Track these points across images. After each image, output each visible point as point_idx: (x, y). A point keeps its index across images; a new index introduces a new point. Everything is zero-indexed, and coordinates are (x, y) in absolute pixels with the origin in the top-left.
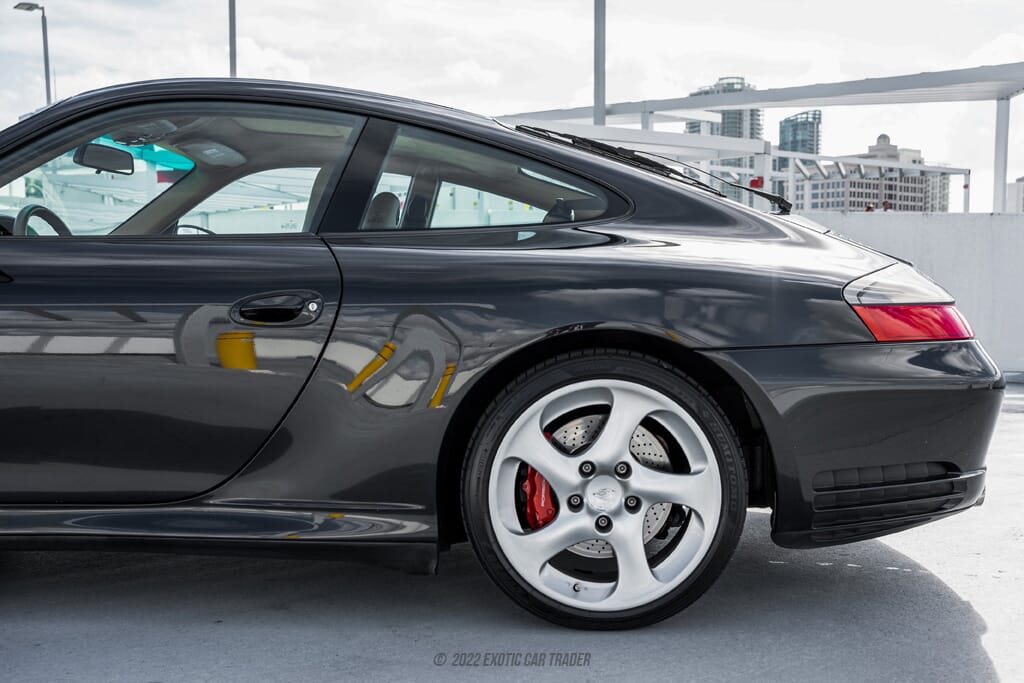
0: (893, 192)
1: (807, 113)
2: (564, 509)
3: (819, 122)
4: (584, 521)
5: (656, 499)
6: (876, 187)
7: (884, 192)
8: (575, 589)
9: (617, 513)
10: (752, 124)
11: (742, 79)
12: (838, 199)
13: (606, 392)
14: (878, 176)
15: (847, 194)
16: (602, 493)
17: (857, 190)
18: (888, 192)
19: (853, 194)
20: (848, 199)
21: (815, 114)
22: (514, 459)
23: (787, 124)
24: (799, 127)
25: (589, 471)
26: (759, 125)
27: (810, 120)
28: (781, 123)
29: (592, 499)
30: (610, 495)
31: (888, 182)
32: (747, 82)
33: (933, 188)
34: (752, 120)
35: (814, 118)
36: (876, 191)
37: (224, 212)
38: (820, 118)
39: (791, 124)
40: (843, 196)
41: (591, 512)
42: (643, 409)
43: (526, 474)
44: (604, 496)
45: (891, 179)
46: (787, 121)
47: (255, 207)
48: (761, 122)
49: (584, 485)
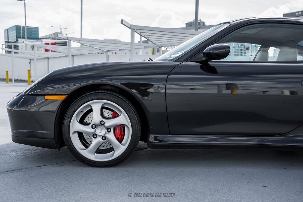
0: (242, 51)
6: (238, 50)
7: (240, 51)
11: (200, 19)
14: (238, 47)
18: (241, 51)
31: (241, 49)
32: (202, 20)
33: (253, 50)
36: (238, 51)
37: (79, 55)
45: (242, 48)
47: (89, 54)
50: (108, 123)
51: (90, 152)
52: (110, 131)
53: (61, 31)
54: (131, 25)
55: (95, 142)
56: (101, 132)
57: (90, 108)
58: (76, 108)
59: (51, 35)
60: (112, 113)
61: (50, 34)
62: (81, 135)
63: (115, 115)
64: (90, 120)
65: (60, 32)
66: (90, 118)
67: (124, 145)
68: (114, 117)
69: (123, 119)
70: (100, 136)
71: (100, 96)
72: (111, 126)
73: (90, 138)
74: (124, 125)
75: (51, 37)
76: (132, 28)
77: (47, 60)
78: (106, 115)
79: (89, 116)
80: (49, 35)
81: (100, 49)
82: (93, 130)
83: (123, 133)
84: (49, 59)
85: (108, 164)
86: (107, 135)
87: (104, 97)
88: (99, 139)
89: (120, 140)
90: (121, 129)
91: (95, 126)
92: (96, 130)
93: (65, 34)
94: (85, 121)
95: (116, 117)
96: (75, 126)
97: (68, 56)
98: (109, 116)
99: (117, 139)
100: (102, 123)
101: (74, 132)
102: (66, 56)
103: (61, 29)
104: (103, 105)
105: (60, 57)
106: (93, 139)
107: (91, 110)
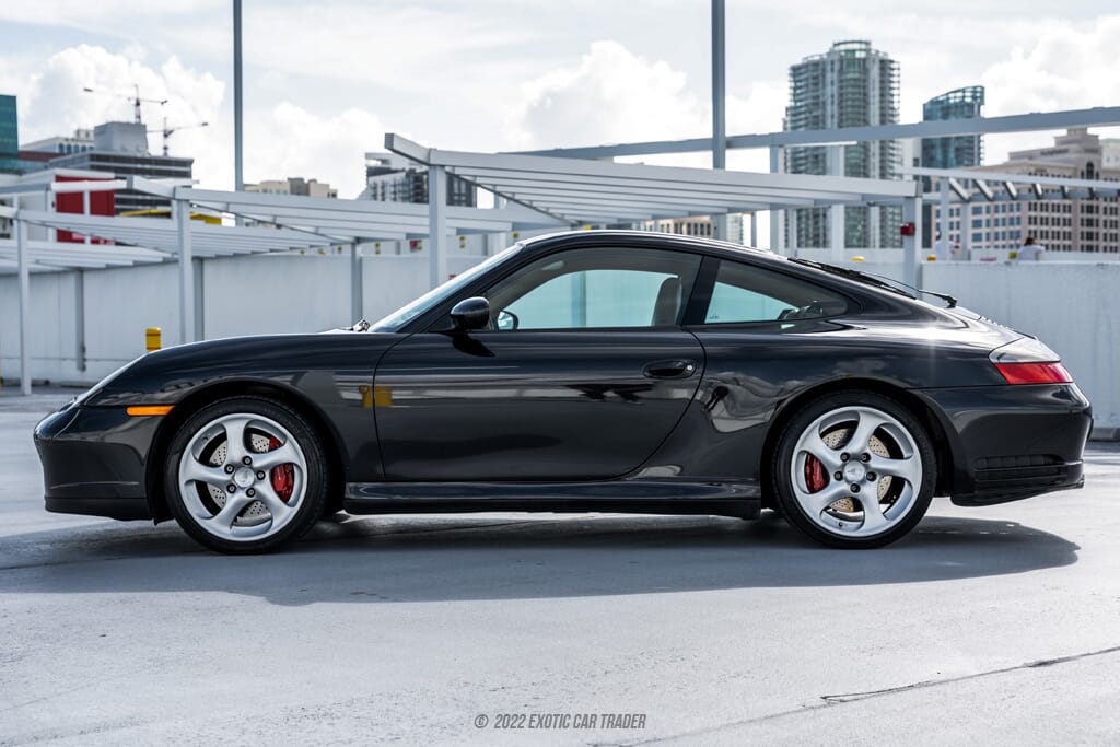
1: (963, 91)
2: (832, 480)
3: (982, 103)
4: (844, 487)
5: (884, 473)
8: (840, 525)
9: (863, 482)
10: (882, 108)
11: (868, 43)
12: (1011, 228)
13: (856, 413)
15: (1025, 220)
16: (853, 471)
17: (1039, 214)
19: (1033, 221)
20: (1025, 229)
21: (975, 92)
22: (805, 451)
23: (935, 107)
24: (952, 111)
25: (847, 457)
26: (893, 109)
27: (968, 100)
28: (924, 105)
29: (848, 474)
30: (858, 472)
32: (874, 48)
34: (882, 102)
35: (974, 98)
38: (982, 98)
39: (939, 106)
40: (1019, 223)
41: (848, 482)
42: (876, 423)
43: (812, 460)
44: (855, 472)
46: (934, 102)
48: (895, 105)
49: (843, 466)
50: (259, 462)
51: (222, 522)
52: (263, 478)
53: (139, 117)
54: (430, 150)
55: (231, 502)
56: (243, 479)
57: (222, 432)
58: (193, 430)
59: (83, 136)
60: (268, 441)
61: (78, 132)
62: (202, 487)
63: (275, 445)
64: (222, 457)
65: (133, 120)
66: (222, 454)
67: (293, 505)
68: (272, 449)
69: (289, 452)
70: (242, 488)
71: (241, 407)
72: (266, 467)
73: (222, 495)
74: (291, 464)
75: (84, 149)
76: (432, 162)
77: (70, 282)
78: (256, 447)
79: (220, 448)
80: (71, 135)
81: (321, 231)
82: (227, 477)
83: (290, 482)
84: (87, 277)
85: (261, 546)
86: (257, 487)
87: (251, 407)
88: (241, 496)
89: (284, 497)
90: (287, 475)
91: (232, 468)
92: (233, 477)
93: (162, 128)
94: (212, 460)
95: (276, 448)
96: (191, 468)
97: (176, 262)
98: (263, 449)
99: (279, 494)
100: (247, 461)
101: (189, 482)
102: (166, 262)
103: (138, 104)
104: (248, 424)
105: (137, 265)
106: (228, 494)
107: (223, 438)
